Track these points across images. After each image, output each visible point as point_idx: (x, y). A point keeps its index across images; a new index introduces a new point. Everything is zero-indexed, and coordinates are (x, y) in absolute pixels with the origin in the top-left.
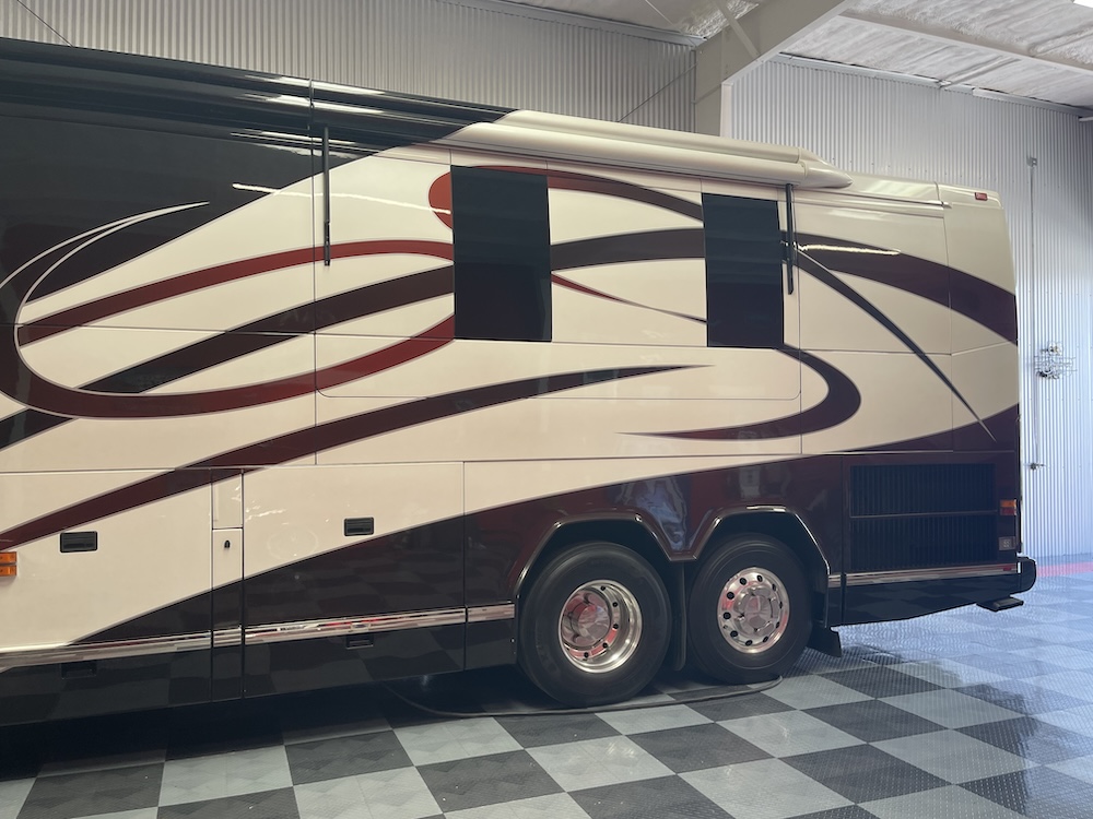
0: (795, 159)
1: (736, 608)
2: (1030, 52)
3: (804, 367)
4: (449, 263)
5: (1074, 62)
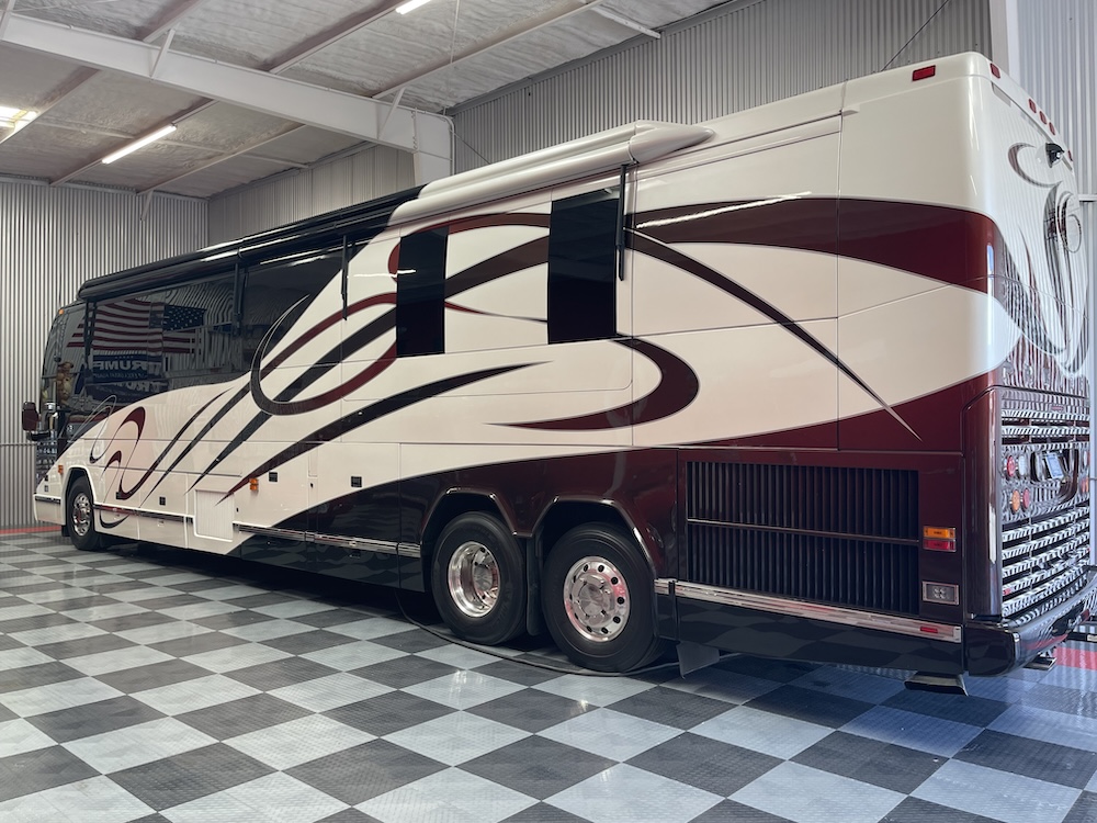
3: (636, 354)
4: (394, 306)
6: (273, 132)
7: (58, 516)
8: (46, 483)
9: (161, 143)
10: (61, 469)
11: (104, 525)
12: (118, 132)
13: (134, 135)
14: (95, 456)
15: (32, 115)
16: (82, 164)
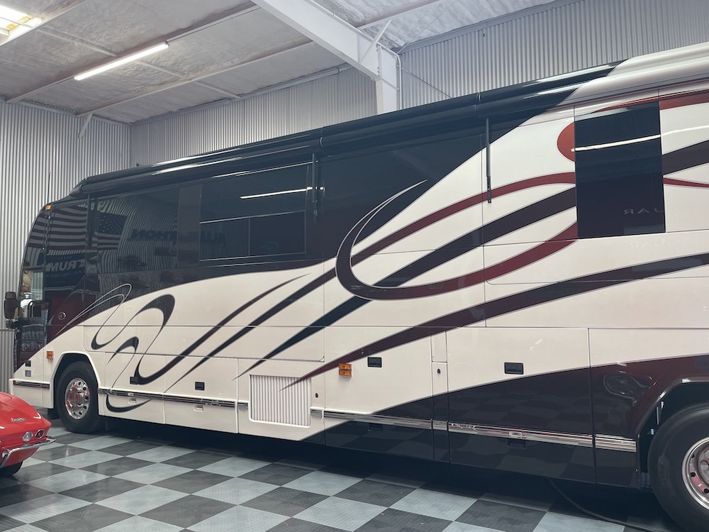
4: (572, 186)
6: (236, 61)
7: (45, 400)
8: (28, 368)
9: (137, 63)
10: (50, 355)
11: (111, 408)
12: (103, 48)
13: (116, 54)
14: (99, 342)
15: (36, 22)
16: (48, 81)
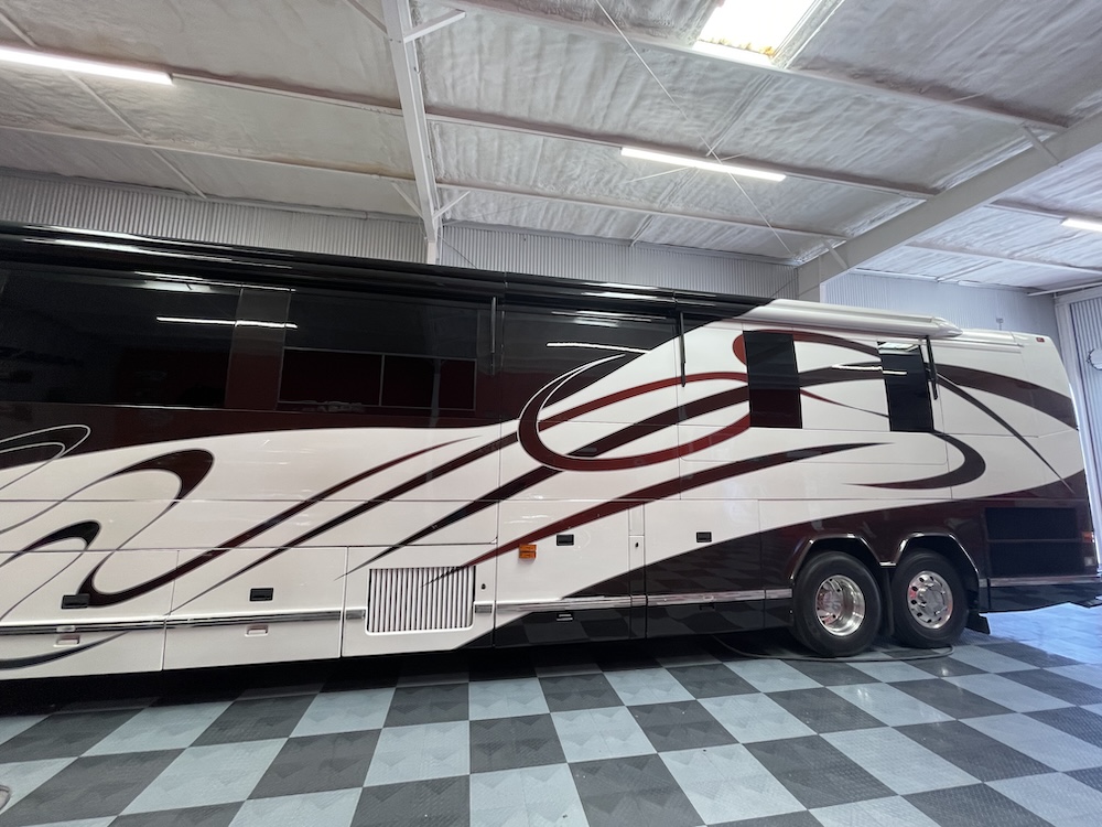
0: (930, 321)
1: (920, 598)
2: (1011, 257)
3: (948, 444)
4: (745, 384)
5: (1038, 260)
